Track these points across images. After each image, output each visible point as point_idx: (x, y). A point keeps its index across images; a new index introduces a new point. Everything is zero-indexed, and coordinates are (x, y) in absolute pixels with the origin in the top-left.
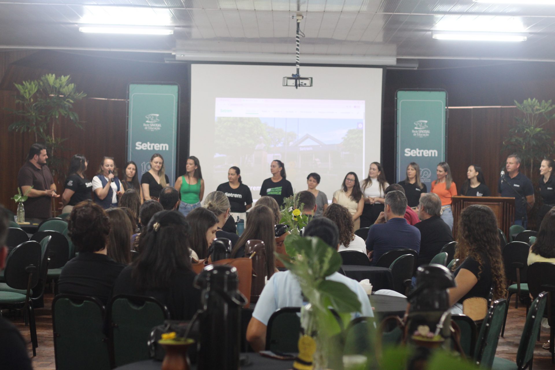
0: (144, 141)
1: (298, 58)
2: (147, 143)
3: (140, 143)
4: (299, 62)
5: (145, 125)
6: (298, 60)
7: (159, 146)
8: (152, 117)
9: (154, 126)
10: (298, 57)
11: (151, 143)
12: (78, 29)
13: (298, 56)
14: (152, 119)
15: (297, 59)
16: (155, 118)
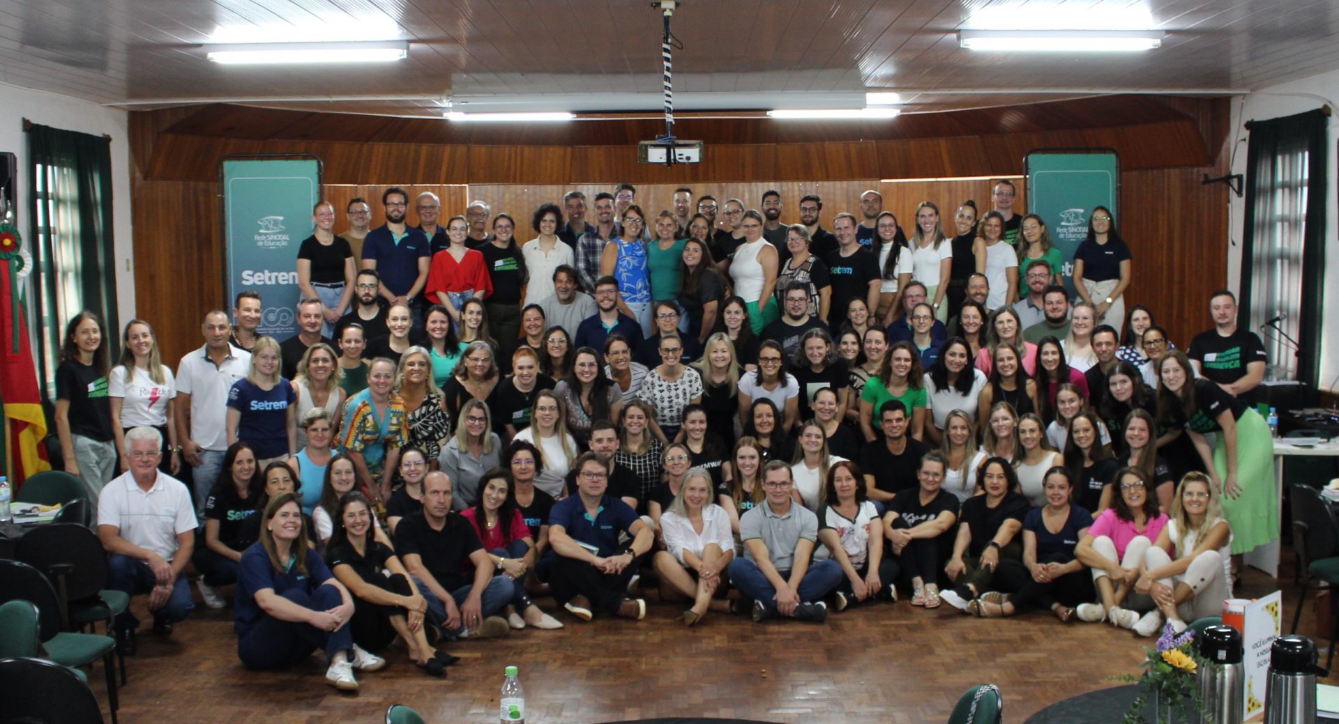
0: (257, 269)
1: (668, 99)
2: (263, 273)
3: (250, 272)
4: (671, 107)
5: (257, 237)
6: (670, 102)
7: (286, 278)
8: (270, 222)
9: (275, 238)
10: (669, 96)
11: (271, 271)
12: (205, 56)
13: (670, 93)
14: (271, 226)
15: (667, 101)
16: (276, 222)
